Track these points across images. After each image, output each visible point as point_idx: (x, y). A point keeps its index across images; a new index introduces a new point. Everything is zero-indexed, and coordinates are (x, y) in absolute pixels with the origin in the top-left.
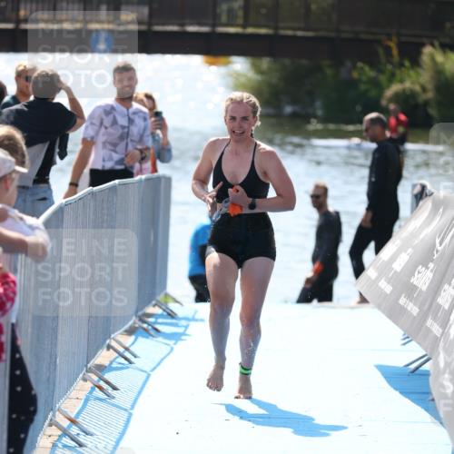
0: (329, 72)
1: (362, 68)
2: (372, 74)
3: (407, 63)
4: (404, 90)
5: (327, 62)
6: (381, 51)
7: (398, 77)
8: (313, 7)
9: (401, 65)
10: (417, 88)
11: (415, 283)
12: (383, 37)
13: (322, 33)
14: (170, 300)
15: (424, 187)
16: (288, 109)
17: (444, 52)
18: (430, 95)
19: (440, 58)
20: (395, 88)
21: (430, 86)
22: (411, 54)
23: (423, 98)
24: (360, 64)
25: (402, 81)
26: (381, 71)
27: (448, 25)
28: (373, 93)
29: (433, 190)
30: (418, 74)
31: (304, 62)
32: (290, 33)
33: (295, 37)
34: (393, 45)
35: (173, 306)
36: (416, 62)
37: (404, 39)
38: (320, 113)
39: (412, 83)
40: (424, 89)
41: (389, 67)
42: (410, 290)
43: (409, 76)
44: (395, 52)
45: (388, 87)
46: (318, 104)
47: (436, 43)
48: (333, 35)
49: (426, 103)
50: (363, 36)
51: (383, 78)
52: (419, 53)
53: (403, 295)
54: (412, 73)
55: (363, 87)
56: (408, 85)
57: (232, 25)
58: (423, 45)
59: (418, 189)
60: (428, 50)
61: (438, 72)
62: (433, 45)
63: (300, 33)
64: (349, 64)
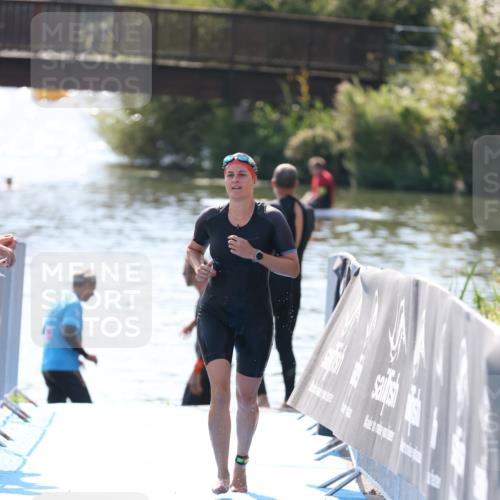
0: (220, 113)
1: (261, 109)
2: (274, 116)
3: (318, 104)
4: (314, 138)
5: (217, 101)
6: (285, 88)
7: (307, 121)
8: (202, 31)
9: (311, 106)
10: (331, 136)
11: (378, 398)
12: (289, 71)
13: (212, 64)
14: (21, 399)
15: (345, 261)
16: (167, 160)
17: (365, 91)
18: (346, 144)
19: (359, 97)
20: (302, 135)
21: (346, 133)
22: (324, 92)
23: (337, 148)
24: (259, 104)
25: (311, 126)
26: (285, 113)
27: (370, 56)
28: (275, 140)
29: (358, 265)
30: (332, 118)
31: (189, 100)
32: (171, 63)
33: (177, 69)
34: (302, 80)
35: (24, 407)
36: (329, 103)
37: (315, 73)
38: (207, 164)
39: (325, 129)
40: (340, 137)
41: (296, 108)
42: (374, 409)
43: (321, 120)
44: (305, 89)
45: (294, 133)
46: (206, 152)
47: (356, 80)
48: (225, 66)
49: (342, 155)
50: (264, 69)
51: (288, 122)
52: (334, 92)
53: (367, 417)
54: (324, 116)
55: (262, 132)
56: (319, 131)
58: (339, 81)
59: (338, 263)
60: (344, 88)
61: (358, 116)
62: (351, 81)
63: (184, 64)
64: (245, 103)
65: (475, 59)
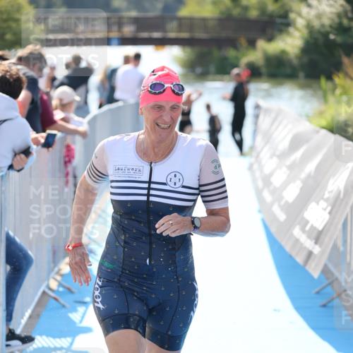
20: (246, 60)
23: (257, 64)
49: (260, 67)
51: (239, 55)
57: (172, 32)
60: (260, 42)
65: (305, 32)
